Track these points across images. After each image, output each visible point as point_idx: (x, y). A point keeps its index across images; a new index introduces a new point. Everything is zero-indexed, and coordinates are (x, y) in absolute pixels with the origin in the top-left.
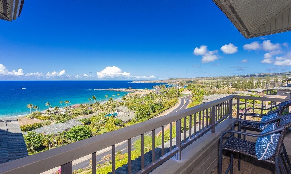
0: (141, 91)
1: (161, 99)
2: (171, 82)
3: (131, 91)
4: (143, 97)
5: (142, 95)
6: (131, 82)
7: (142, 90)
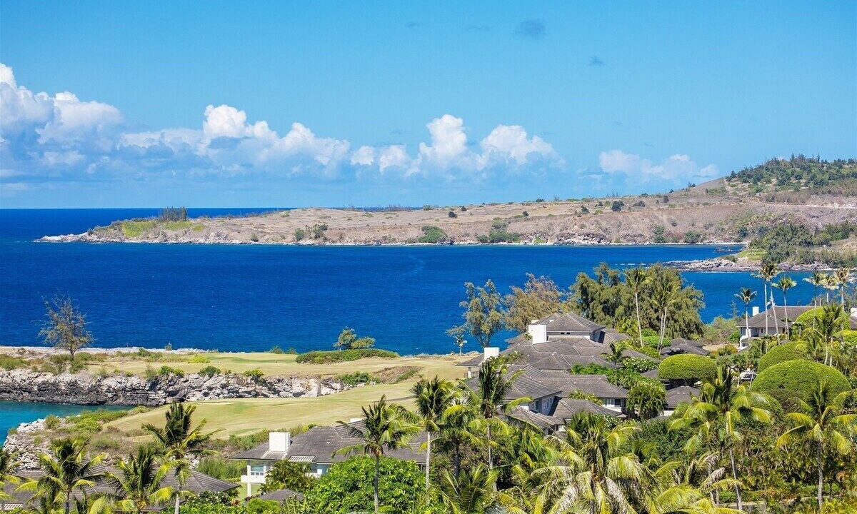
0: (264, 385)
1: (616, 490)
2: (792, 232)
3: (85, 379)
4: (287, 475)
5: (279, 445)
6: (93, 237)
7: (273, 363)
